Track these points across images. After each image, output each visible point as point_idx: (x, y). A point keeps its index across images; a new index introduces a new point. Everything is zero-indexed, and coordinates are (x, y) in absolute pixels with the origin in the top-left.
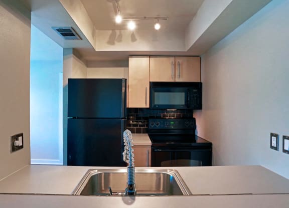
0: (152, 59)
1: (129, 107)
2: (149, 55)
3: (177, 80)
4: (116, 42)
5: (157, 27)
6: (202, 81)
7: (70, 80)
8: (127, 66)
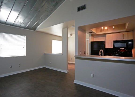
0: (114, 34)
1: (107, 48)
2: (113, 33)
3: (123, 40)
4: (102, 31)
5: (114, 27)
6: (134, 39)
7: (91, 42)
8: (106, 36)
